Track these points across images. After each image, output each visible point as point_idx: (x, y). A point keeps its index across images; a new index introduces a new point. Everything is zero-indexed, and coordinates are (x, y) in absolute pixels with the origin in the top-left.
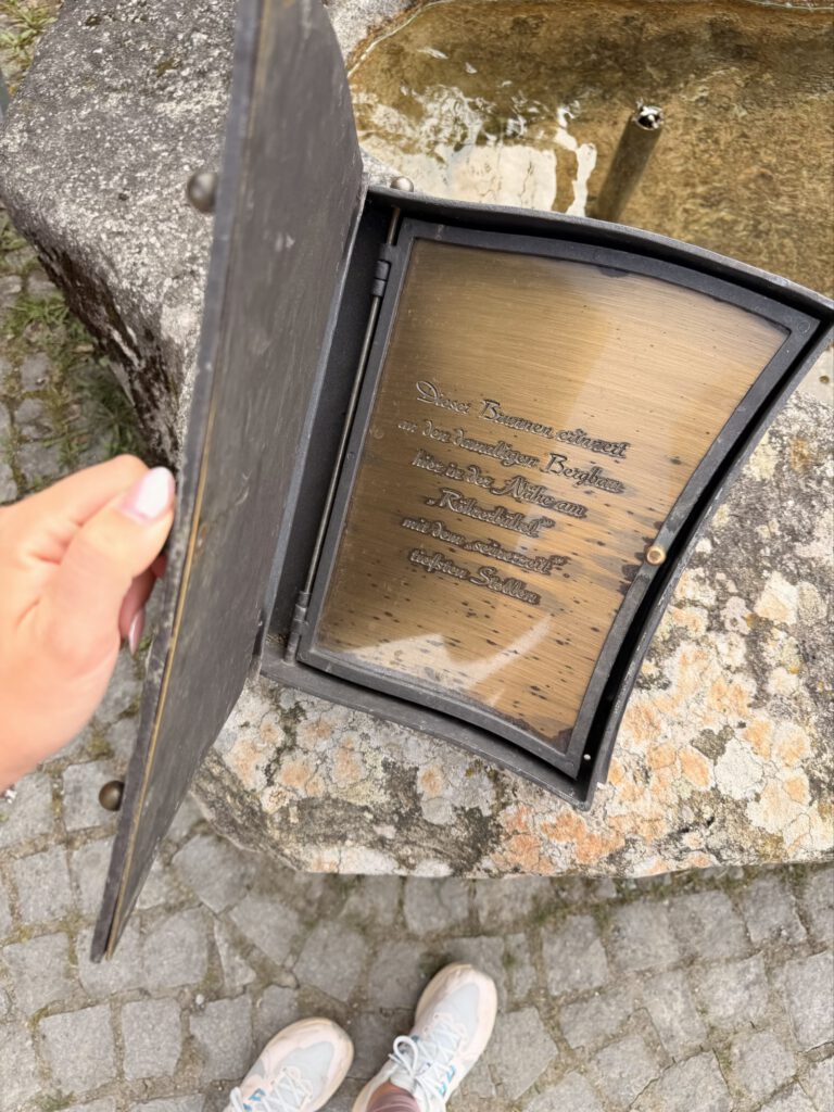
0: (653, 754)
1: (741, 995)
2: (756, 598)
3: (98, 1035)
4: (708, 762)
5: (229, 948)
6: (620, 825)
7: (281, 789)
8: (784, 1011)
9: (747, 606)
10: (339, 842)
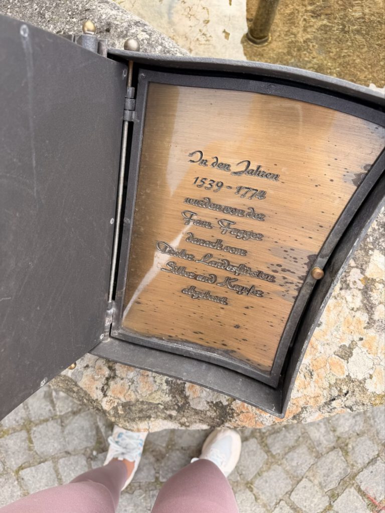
0: (314, 362)
1: (352, 421)
2: (366, 268)
3: (48, 474)
4: (344, 362)
5: (106, 427)
6: (298, 402)
7: (111, 398)
8: (371, 426)
9: (361, 273)
10: (147, 419)
